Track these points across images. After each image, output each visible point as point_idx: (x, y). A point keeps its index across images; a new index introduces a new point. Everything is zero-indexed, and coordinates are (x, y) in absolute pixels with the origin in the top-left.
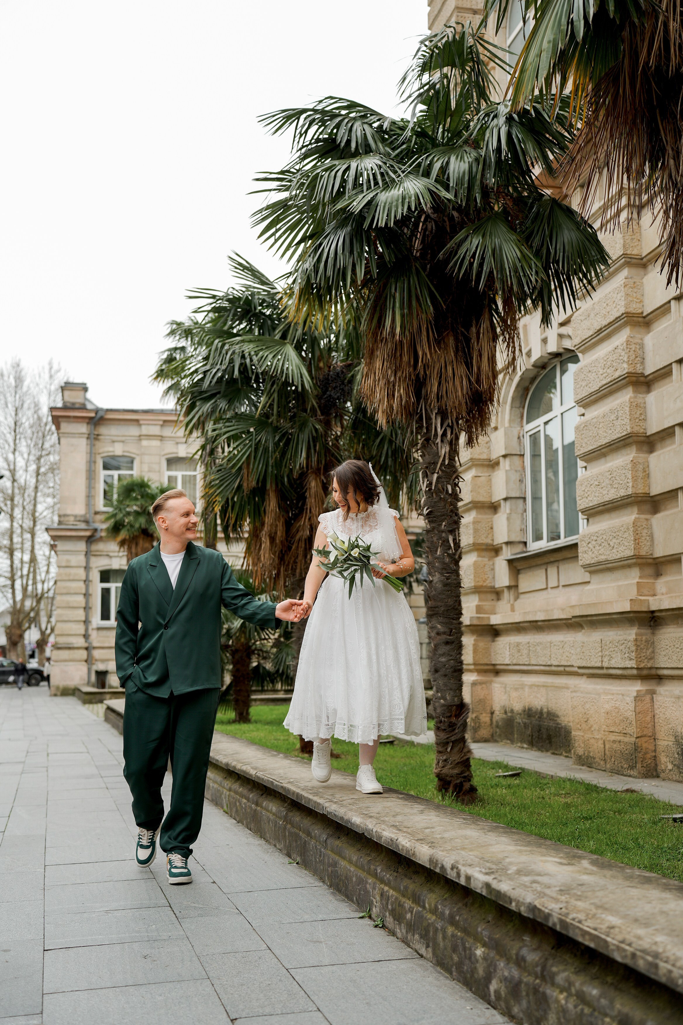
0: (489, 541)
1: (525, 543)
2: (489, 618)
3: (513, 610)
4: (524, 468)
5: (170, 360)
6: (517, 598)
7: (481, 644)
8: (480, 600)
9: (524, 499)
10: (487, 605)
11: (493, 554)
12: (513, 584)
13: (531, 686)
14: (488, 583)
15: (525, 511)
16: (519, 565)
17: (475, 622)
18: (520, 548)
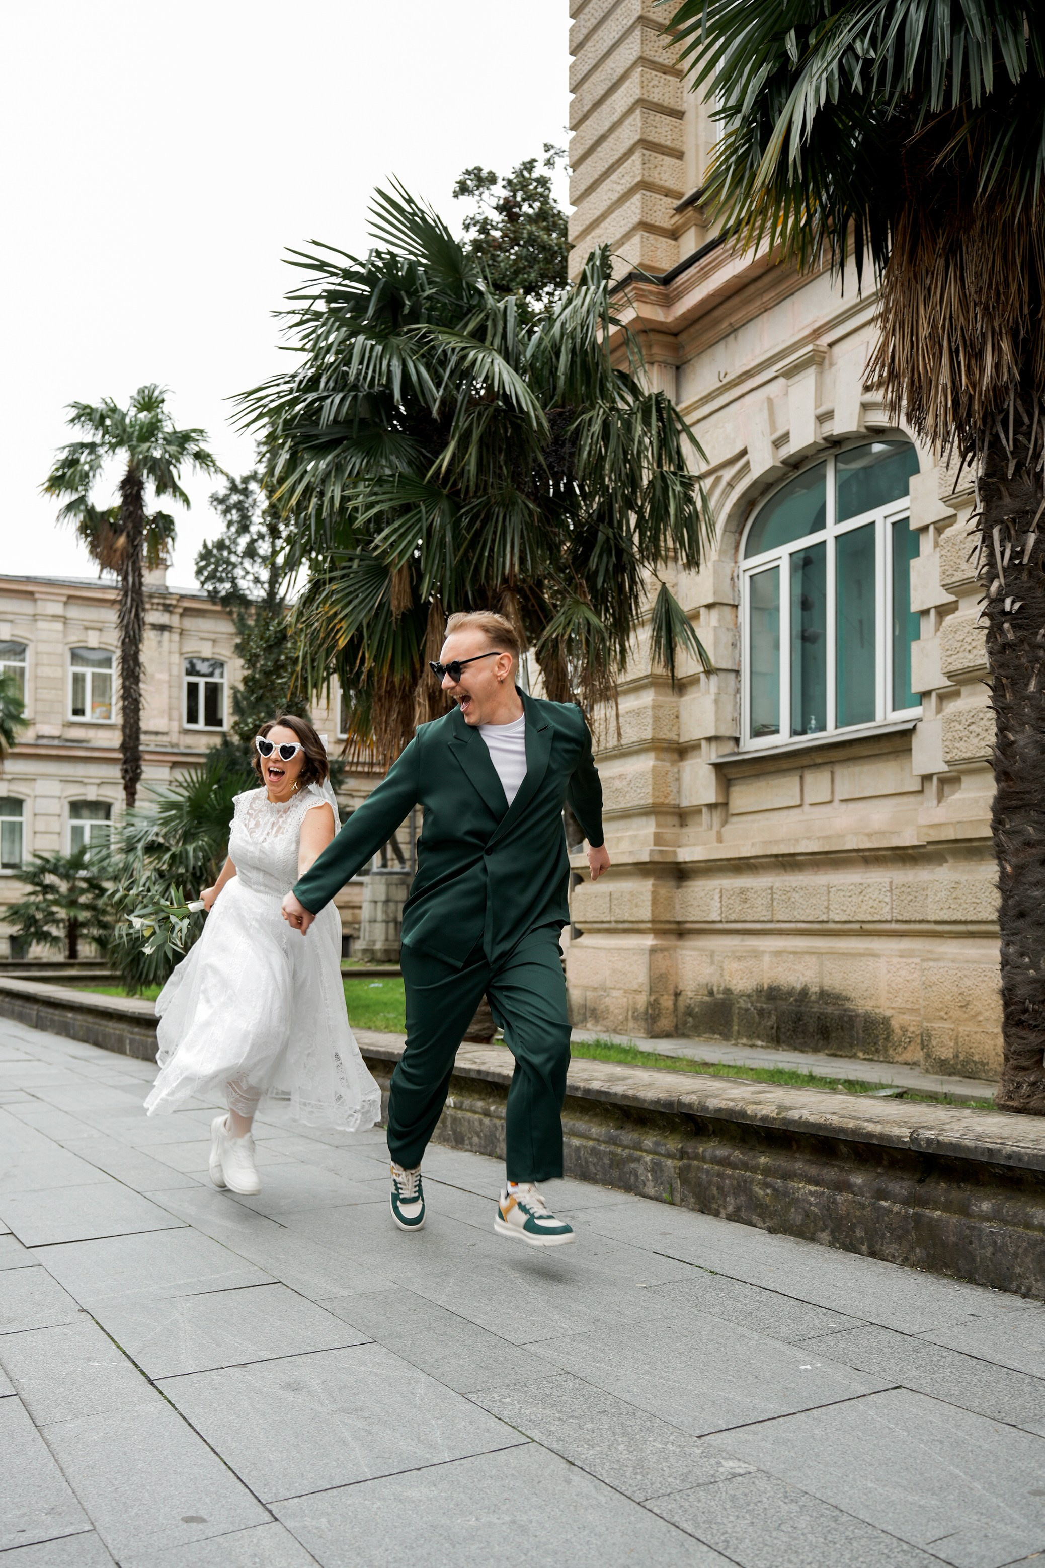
0: (672, 736)
1: (737, 740)
2: (675, 853)
3: (720, 840)
4: (737, 627)
5: (71, 463)
6: (725, 822)
7: (663, 892)
8: (658, 825)
9: (737, 672)
10: (669, 832)
11: (676, 756)
12: (721, 800)
13: (778, 953)
14: (671, 800)
15: (738, 691)
16: (732, 773)
17: (657, 858)
18: (729, 747)
